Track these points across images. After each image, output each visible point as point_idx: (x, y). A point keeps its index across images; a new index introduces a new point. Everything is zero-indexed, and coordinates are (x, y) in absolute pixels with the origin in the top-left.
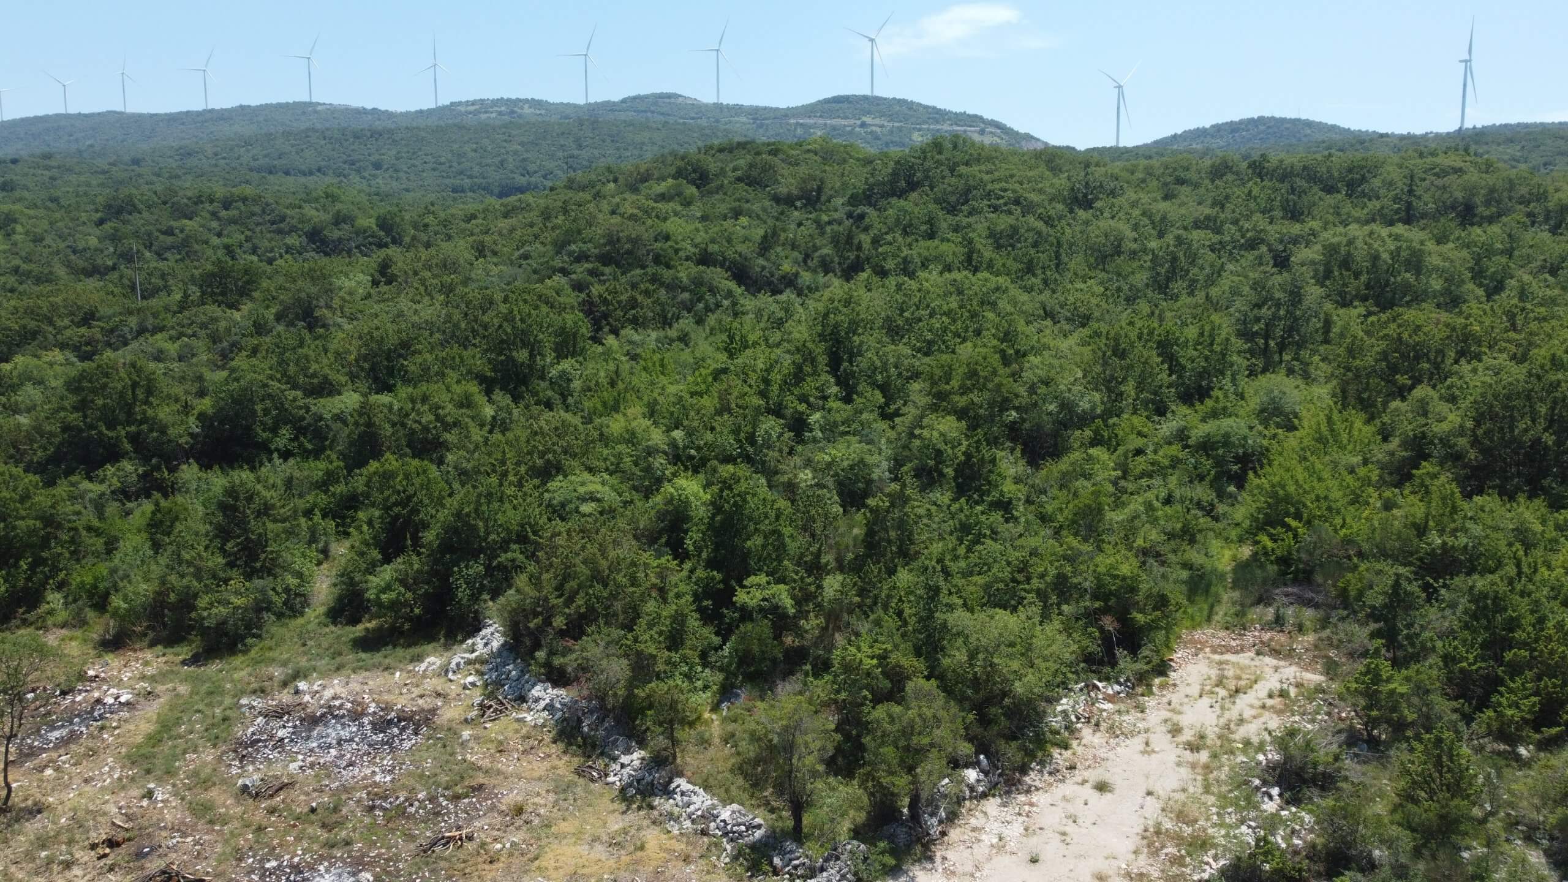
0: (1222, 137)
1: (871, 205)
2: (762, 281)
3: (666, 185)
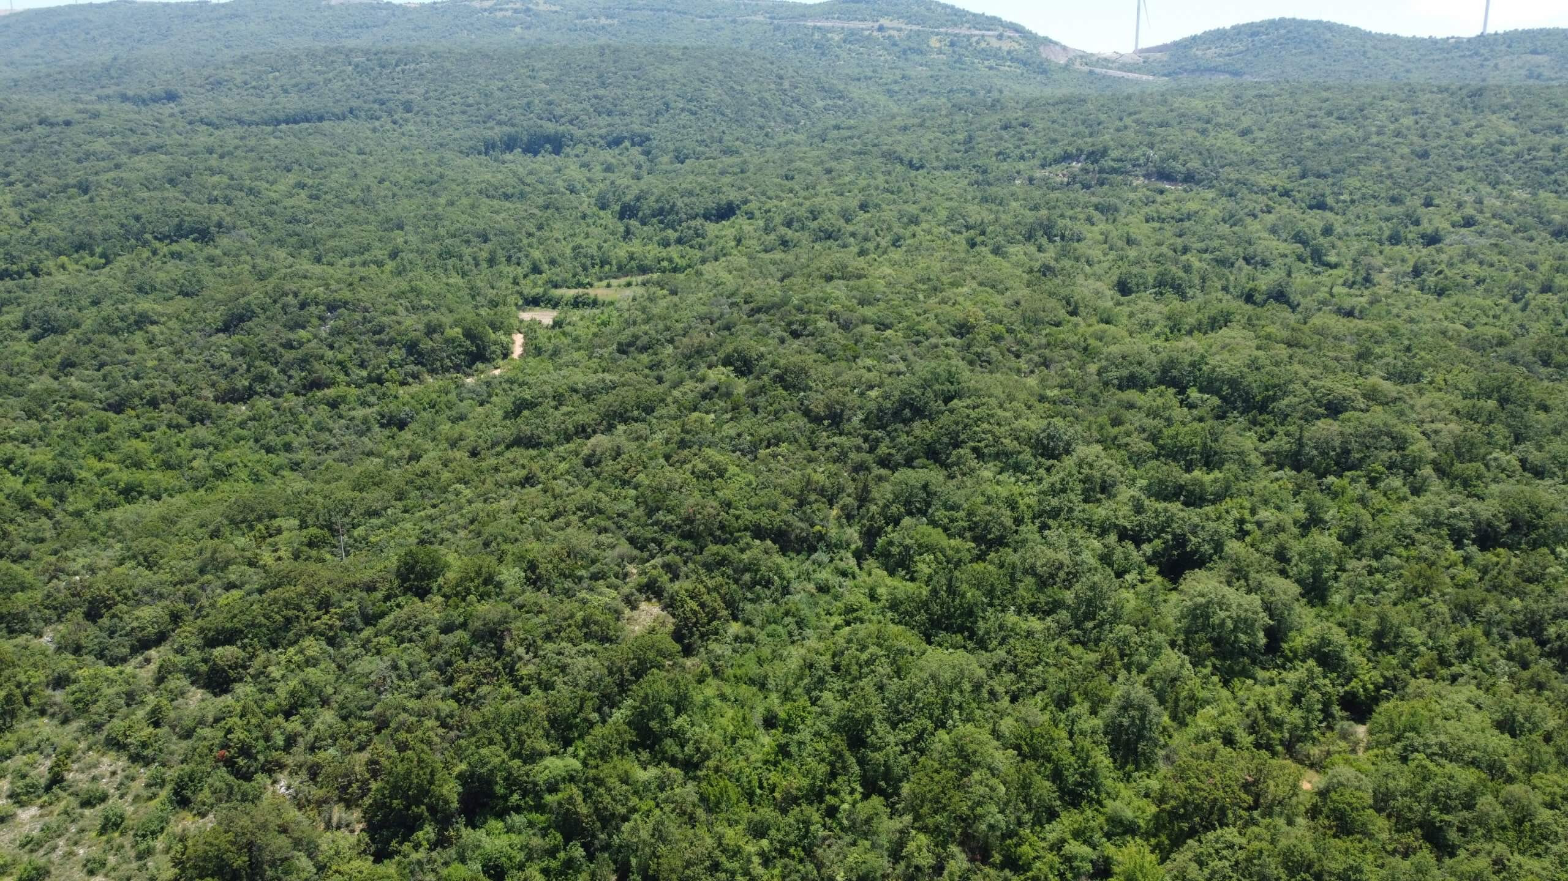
0: (1241, 40)
1: (883, 427)
2: (801, 540)
3: (718, 375)
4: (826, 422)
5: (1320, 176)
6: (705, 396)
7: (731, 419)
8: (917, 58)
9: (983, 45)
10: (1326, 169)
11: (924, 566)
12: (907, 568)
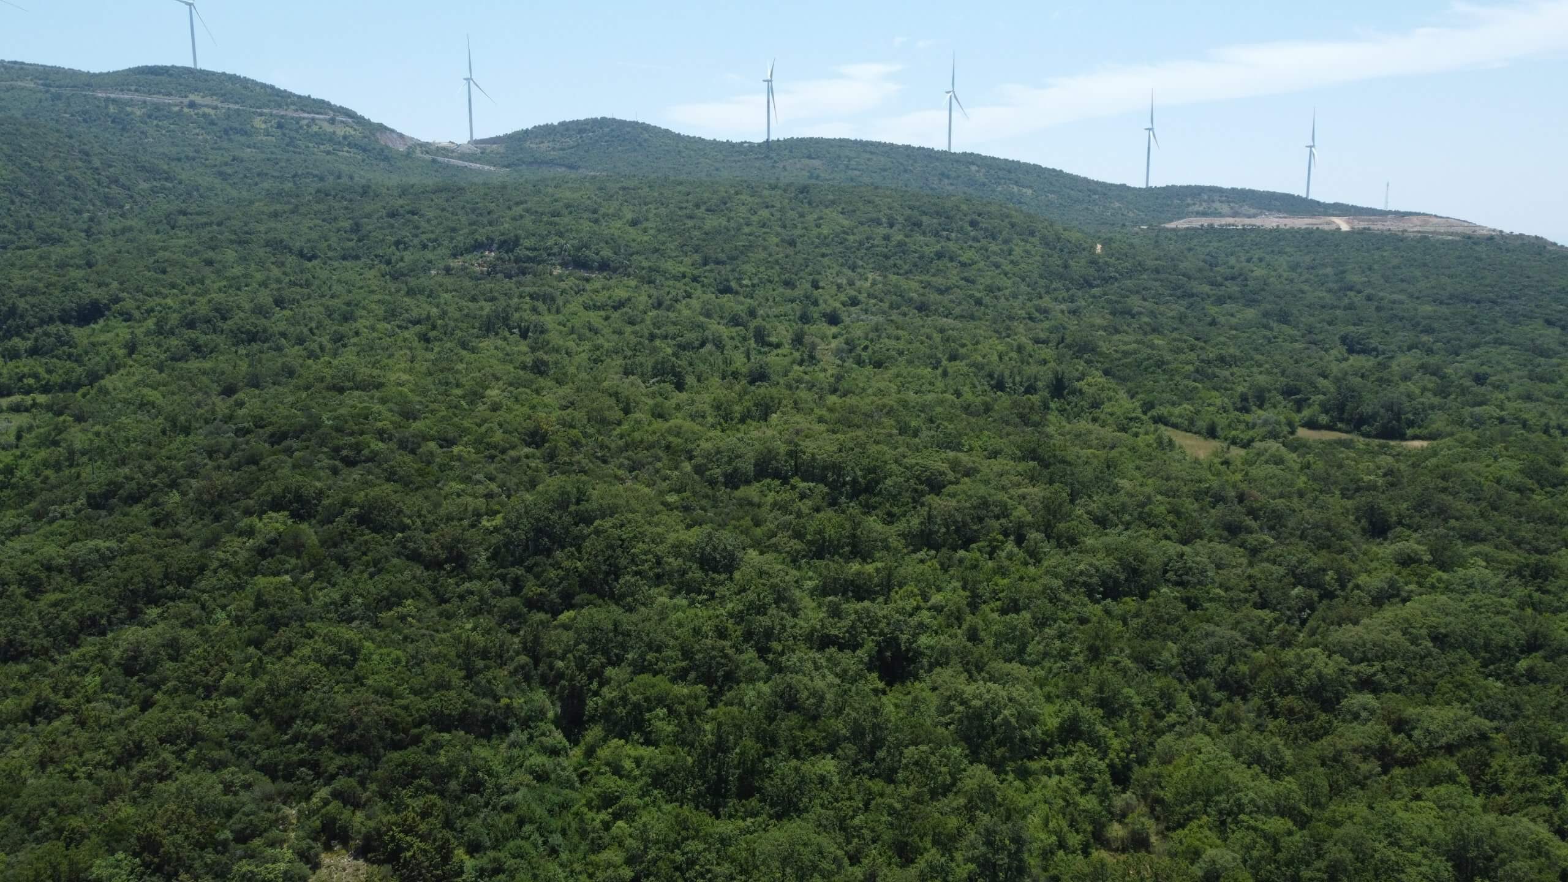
1: (519, 562)
2: (488, 721)
3: (276, 523)
4: (448, 567)
6: (262, 553)
7: (315, 579)
8: (243, 139)
9: (315, 129)
11: (661, 723)
12: (639, 728)
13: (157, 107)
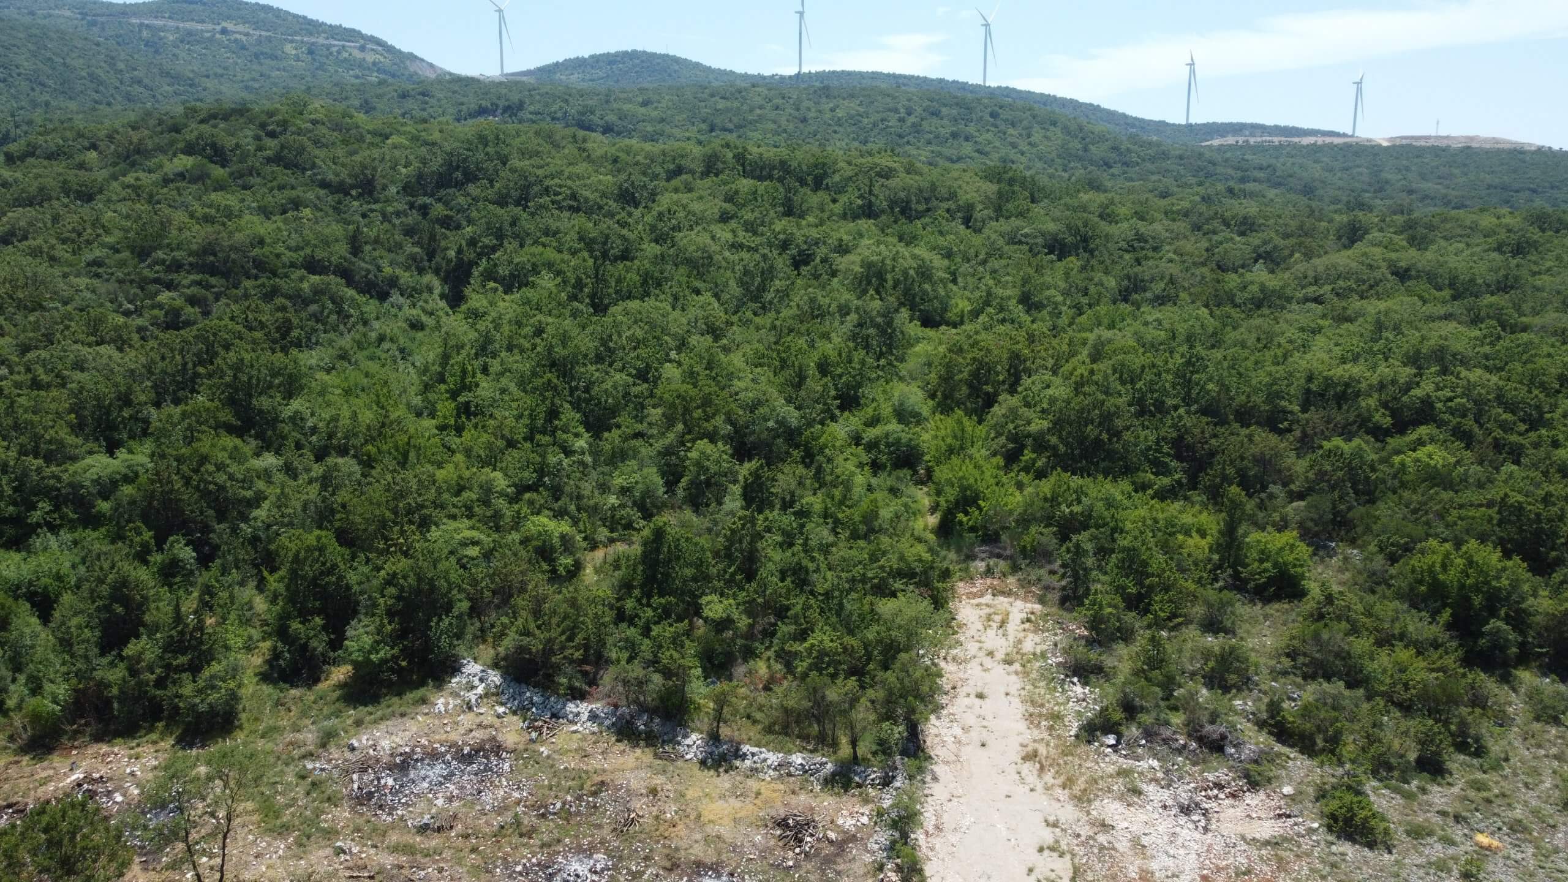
0: (600, 68)
1: (430, 194)
2: (368, 285)
4: (354, 192)
5: (725, 129)
8: (273, 63)
9: (345, 55)
10: (731, 126)
11: (545, 282)
13: (190, 33)
